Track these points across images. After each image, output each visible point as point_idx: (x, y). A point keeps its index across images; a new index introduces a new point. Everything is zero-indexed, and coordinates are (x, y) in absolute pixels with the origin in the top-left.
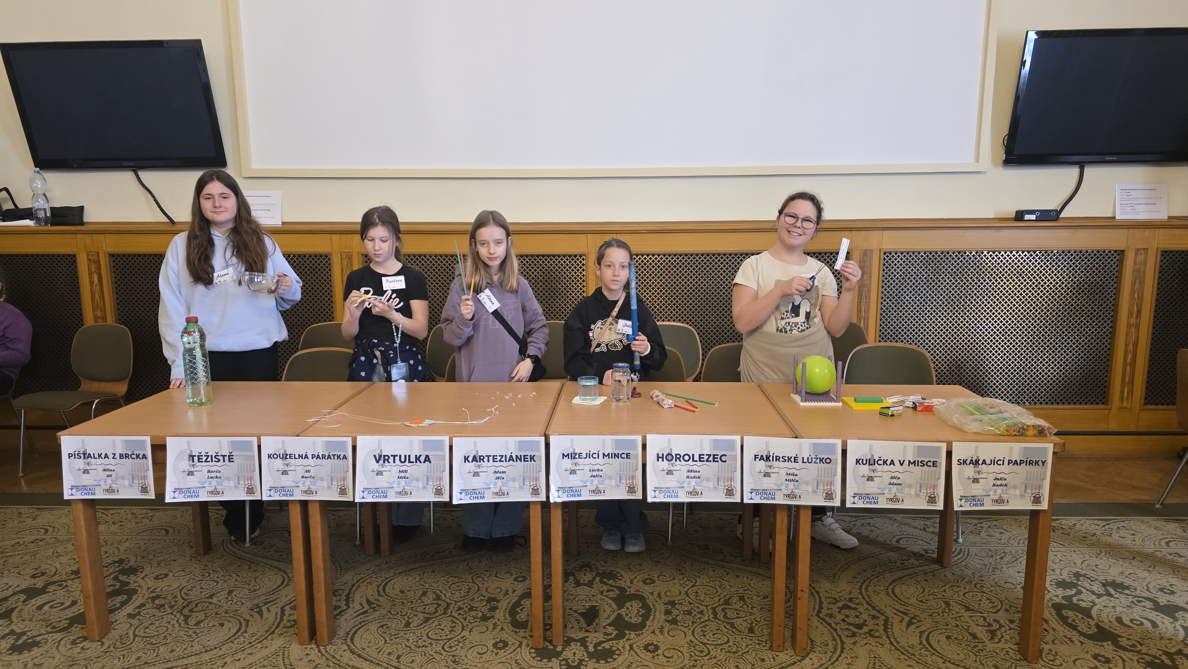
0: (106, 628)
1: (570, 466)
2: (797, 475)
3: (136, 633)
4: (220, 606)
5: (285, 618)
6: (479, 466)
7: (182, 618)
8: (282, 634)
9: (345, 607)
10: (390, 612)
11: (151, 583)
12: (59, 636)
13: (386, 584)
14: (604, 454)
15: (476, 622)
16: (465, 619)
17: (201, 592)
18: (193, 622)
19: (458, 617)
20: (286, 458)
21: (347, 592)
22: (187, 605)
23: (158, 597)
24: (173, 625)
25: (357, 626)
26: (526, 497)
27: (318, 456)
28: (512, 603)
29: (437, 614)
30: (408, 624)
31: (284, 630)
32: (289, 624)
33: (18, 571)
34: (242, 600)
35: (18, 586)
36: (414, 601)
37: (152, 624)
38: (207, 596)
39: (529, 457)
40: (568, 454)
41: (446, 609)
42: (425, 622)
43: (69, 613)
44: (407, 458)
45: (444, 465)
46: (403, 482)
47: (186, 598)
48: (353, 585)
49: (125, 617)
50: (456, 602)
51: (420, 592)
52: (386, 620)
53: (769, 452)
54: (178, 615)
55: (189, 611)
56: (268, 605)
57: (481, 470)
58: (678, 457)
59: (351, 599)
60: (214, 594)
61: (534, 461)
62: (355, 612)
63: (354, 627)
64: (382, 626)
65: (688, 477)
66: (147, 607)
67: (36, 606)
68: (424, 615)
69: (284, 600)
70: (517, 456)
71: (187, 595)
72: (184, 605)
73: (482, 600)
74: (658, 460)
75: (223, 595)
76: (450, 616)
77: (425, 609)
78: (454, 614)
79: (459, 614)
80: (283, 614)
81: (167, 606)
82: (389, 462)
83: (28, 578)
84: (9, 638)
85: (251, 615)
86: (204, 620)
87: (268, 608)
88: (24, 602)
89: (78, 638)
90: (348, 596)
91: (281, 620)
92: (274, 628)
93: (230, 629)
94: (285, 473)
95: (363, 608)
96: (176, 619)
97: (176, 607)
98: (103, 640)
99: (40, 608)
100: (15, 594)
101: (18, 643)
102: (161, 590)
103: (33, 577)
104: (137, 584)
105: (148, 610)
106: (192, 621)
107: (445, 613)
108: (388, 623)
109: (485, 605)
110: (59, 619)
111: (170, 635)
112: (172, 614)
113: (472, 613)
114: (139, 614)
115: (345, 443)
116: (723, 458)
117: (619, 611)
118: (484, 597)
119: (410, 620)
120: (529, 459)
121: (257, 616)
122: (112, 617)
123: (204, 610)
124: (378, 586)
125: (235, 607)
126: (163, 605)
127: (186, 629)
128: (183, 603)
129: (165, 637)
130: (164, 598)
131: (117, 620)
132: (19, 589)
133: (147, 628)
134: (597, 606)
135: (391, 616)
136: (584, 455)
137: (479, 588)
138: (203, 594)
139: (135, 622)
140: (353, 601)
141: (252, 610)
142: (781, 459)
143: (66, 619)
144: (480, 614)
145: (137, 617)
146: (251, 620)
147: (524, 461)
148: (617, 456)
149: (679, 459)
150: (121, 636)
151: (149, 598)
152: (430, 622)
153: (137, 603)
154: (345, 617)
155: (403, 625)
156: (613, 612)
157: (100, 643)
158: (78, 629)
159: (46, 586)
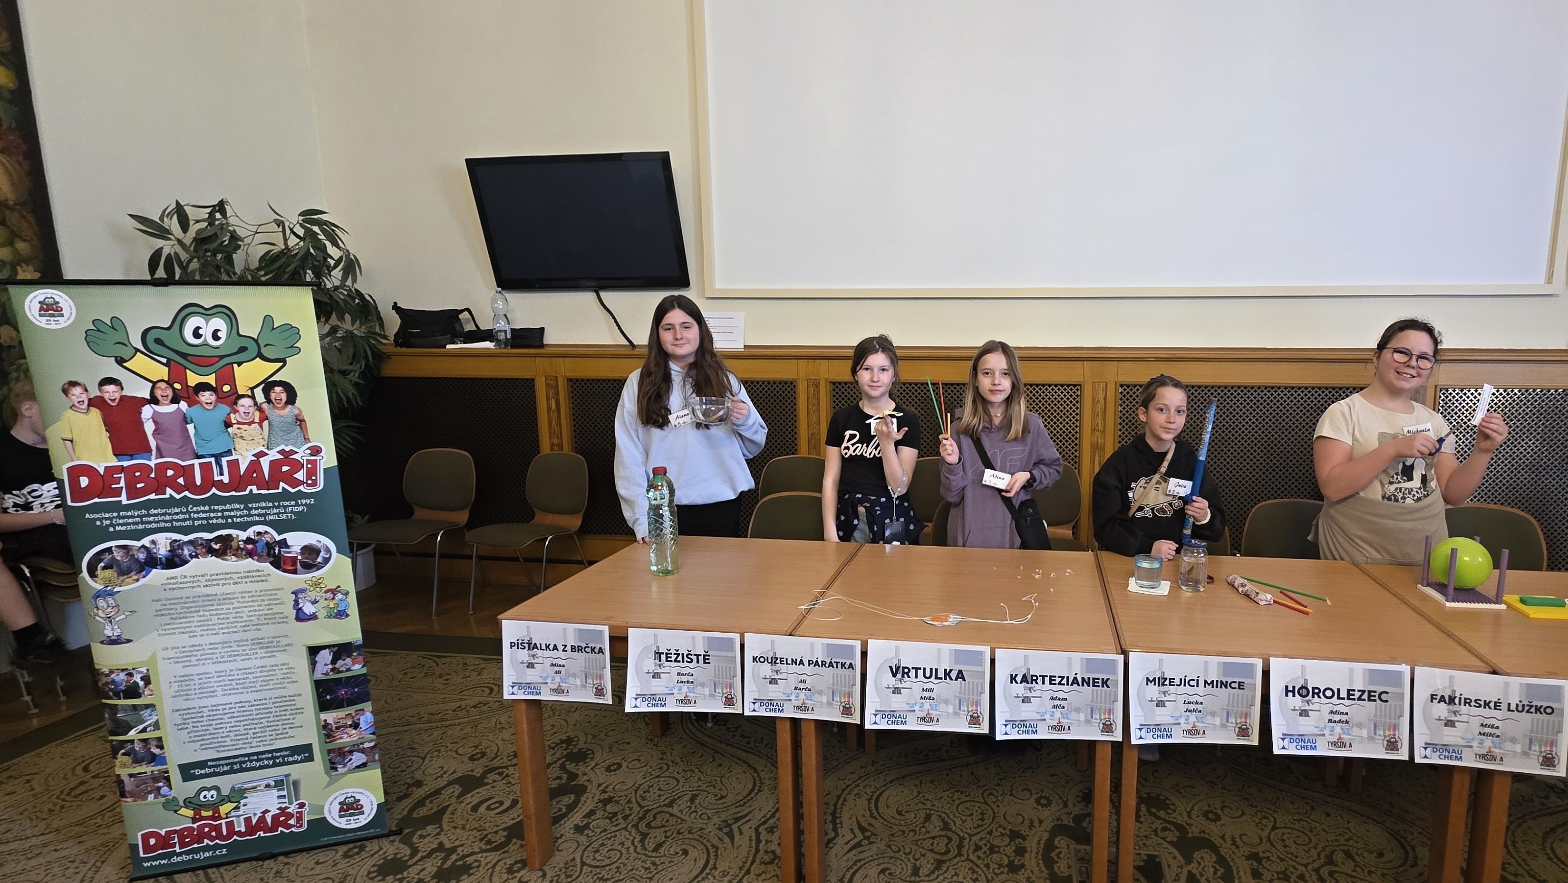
0: (550, 846)
1: (1157, 695)
2: (1497, 728)
3: (584, 859)
4: (682, 820)
5: (762, 847)
6: (1030, 689)
7: (638, 838)
8: (760, 875)
9: (832, 835)
10: (889, 846)
11: (600, 776)
12: (493, 857)
13: (877, 800)
14: (1206, 682)
15: (1002, 873)
16: (987, 866)
17: (660, 796)
18: (652, 846)
19: (979, 862)
20: (775, 663)
21: (832, 808)
22: (644, 817)
23: (609, 800)
24: (628, 848)
25: (851, 867)
26: (1093, 734)
27: (817, 664)
28: (1042, 843)
29: (950, 855)
30: (916, 871)
31: (763, 868)
32: (767, 858)
33: (455, 749)
34: (708, 811)
35: (454, 772)
36: (917, 829)
37: (602, 845)
38: (666, 802)
39: (1100, 681)
40: (1154, 679)
41: (960, 846)
42: (937, 868)
43: (508, 820)
44: (934, 673)
45: (983, 685)
46: (927, 704)
47: (642, 804)
48: (839, 797)
49: (572, 831)
50: (970, 836)
51: (923, 815)
52: (886, 860)
53: (1454, 691)
54: (634, 831)
55: (646, 826)
56: (739, 823)
57: (1033, 694)
58: (1316, 692)
59: (838, 821)
60: (674, 800)
61: (1108, 687)
62: (847, 843)
63: (848, 870)
64: (883, 871)
65: (1330, 721)
66: (598, 816)
67: (471, 805)
68: (933, 855)
69: (757, 817)
70: (1083, 679)
71: (644, 799)
72: (641, 815)
73: (1002, 835)
74: (1287, 695)
75: (684, 803)
76: (967, 859)
77: (932, 844)
78: (971, 857)
79: (979, 858)
80: (758, 841)
81: (620, 816)
82: (909, 677)
83: (466, 759)
84: (437, 857)
85: (720, 839)
86: (664, 842)
87: (739, 827)
88: (458, 797)
89: (516, 862)
90: (833, 814)
91: (757, 851)
92: (749, 862)
93: (695, 860)
94: (773, 681)
95: (855, 837)
96: (631, 838)
97: (631, 818)
98: (546, 868)
99: (475, 809)
100: (450, 784)
101: (445, 866)
102: (613, 789)
103: (472, 759)
104: (586, 778)
105: (599, 822)
106: (650, 844)
107: (959, 854)
108: (890, 866)
109: (1009, 844)
110: (496, 829)
111: (625, 865)
112: (625, 829)
113: (995, 856)
114: (587, 826)
115: (852, 647)
116: (1384, 697)
117: (1189, 867)
118: (1005, 829)
119: (918, 863)
120: (1100, 684)
121: (727, 839)
122: (558, 830)
123: (663, 826)
124: (869, 801)
125: (699, 824)
126: (615, 814)
127: (643, 857)
128: (638, 813)
129: (618, 868)
130: (617, 802)
131: (562, 835)
132: (455, 776)
133: (597, 851)
134: (1156, 856)
135: (893, 854)
136: (1177, 682)
137: (994, 814)
138: (662, 798)
139: (583, 839)
140: (841, 823)
141: (720, 829)
142: (1473, 703)
143: (504, 829)
144: (1006, 861)
145: (586, 832)
146: (721, 846)
147: (1094, 686)
148: (1224, 685)
149: (1318, 694)
150: (566, 863)
151: (600, 801)
152: (944, 869)
153: (586, 809)
154: (834, 851)
155: (910, 871)
156: (1181, 867)
157: (541, 874)
158: (516, 846)
159: (484, 775)
